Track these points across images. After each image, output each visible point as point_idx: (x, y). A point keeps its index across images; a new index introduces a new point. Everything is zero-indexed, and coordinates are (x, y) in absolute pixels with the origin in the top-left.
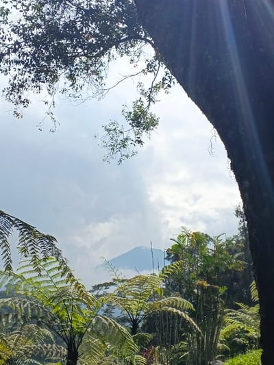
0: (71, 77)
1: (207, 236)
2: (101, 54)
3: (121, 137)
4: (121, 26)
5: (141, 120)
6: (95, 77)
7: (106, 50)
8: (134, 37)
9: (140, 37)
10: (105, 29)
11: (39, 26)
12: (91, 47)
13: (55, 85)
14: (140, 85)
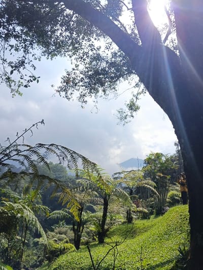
0: (104, 91)
1: (162, 154)
2: (117, 80)
3: (125, 114)
4: (125, 68)
5: (133, 107)
6: (113, 90)
7: (118, 79)
8: (130, 73)
9: (133, 73)
10: (118, 70)
11: (91, 71)
12: (112, 78)
13: (98, 94)
14: (132, 92)
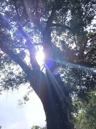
0: (12, 89)
1: (39, 126)
3: (21, 102)
4: (24, 79)
5: (26, 99)
6: (17, 89)
7: (20, 84)
9: (27, 82)
10: (20, 80)
11: (7, 79)
12: (17, 83)
13: (9, 90)
14: (26, 91)
